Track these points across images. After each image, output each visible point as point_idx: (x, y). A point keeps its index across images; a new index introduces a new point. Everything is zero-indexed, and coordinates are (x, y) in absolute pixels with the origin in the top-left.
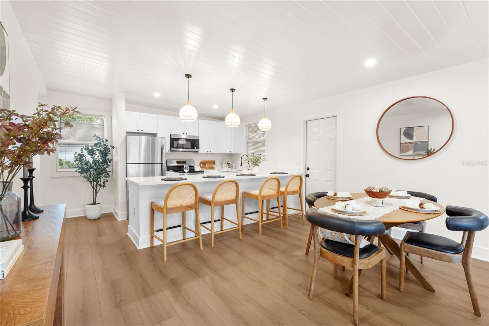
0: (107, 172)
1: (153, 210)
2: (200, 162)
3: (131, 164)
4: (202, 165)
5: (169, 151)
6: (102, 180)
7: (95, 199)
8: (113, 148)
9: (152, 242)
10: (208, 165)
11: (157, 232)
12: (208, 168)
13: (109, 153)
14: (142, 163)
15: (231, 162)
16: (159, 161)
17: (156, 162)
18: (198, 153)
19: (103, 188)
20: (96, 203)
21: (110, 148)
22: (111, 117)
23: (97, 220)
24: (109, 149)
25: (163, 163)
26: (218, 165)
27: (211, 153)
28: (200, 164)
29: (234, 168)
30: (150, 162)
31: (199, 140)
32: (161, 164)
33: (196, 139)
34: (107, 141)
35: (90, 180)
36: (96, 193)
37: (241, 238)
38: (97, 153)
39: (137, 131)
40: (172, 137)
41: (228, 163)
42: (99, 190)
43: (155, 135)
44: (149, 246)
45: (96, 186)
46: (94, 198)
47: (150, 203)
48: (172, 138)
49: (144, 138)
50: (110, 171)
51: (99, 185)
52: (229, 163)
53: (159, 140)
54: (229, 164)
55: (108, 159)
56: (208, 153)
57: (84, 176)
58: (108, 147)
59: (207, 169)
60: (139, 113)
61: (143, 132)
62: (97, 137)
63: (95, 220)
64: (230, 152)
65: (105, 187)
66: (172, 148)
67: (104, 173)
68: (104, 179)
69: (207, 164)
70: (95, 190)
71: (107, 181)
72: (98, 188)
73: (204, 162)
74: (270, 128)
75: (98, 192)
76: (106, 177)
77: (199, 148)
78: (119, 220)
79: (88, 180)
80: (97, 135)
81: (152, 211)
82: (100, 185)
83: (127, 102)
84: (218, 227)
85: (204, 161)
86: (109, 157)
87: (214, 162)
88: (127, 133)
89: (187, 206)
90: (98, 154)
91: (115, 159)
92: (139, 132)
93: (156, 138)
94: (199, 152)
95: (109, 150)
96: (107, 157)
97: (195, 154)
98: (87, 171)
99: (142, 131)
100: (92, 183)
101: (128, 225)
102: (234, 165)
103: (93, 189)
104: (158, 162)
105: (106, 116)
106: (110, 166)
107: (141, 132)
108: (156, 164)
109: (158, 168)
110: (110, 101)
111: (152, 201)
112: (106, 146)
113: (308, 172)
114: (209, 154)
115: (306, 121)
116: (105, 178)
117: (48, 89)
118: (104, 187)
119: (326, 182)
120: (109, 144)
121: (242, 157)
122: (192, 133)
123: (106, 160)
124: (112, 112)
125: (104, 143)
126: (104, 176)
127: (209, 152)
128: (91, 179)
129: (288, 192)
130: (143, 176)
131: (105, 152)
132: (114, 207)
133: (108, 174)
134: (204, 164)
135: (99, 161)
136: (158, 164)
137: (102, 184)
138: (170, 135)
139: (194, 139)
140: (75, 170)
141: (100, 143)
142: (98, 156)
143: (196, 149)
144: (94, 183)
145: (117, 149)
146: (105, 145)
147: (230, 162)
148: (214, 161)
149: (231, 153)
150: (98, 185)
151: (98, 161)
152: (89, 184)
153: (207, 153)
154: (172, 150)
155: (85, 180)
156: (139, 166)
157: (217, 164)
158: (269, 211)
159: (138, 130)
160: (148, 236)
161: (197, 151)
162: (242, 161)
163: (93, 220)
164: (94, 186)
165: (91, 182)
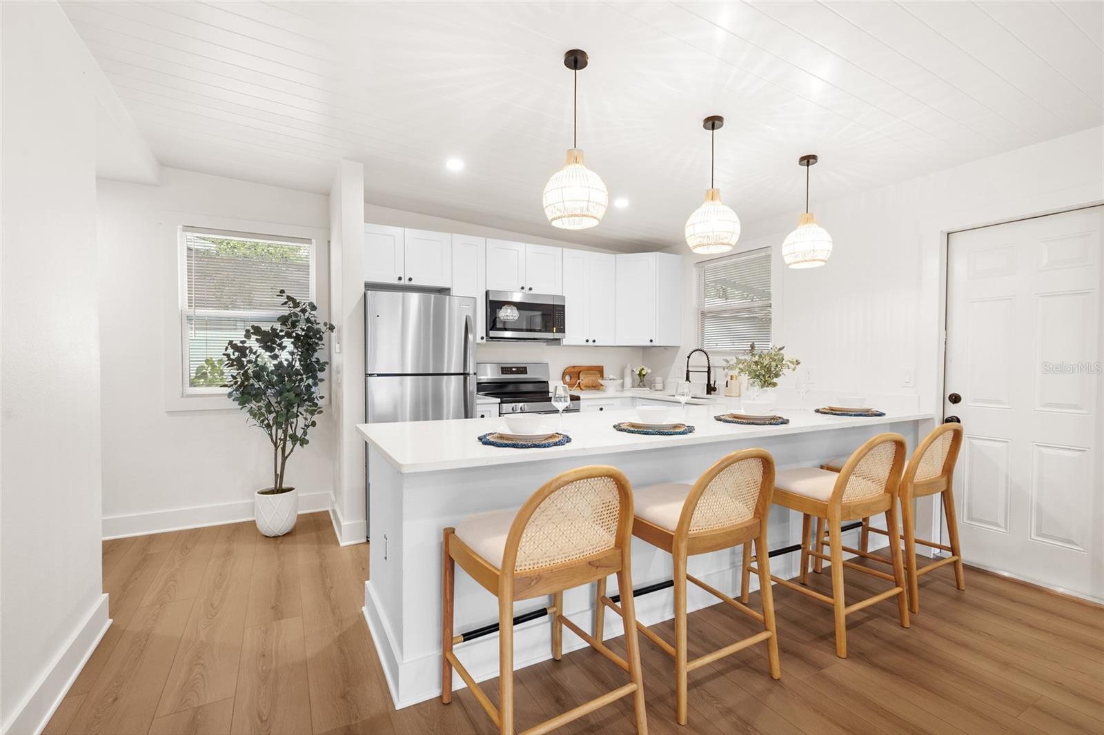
0: (314, 399)
1: (452, 562)
2: (562, 372)
3: (379, 375)
4: (567, 378)
5: (482, 338)
6: (301, 422)
7: (279, 477)
8: (332, 328)
9: (446, 680)
10: (584, 379)
11: (465, 640)
12: (586, 386)
13: (320, 342)
14: (409, 372)
15: (649, 371)
16: (455, 367)
17: (445, 372)
18: (560, 344)
19: (302, 445)
20: (284, 486)
21: (323, 328)
22: (327, 243)
23: (286, 538)
24: (319, 331)
25: (469, 374)
26: (614, 379)
27: (596, 344)
28: (564, 374)
29: (659, 386)
30: (431, 372)
31: (563, 307)
32: (462, 377)
33: (555, 303)
34: (314, 308)
35: (266, 422)
36: (284, 458)
37: (777, 674)
38: (288, 343)
39: (396, 282)
40: (491, 298)
41: (640, 374)
42: (292, 451)
43: (444, 291)
44: (434, 692)
45: (285, 441)
46: (279, 472)
47: (442, 531)
48: (492, 302)
49: (414, 298)
50: (322, 397)
51: (291, 437)
52: (644, 373)
53: (456, 301)
54: (644, 375)
55: (318, 361)
56: (588, 343)
57: (251, 411)
58: (318, 326)
59: (582, 389)
60: (402, 229)
61: (412, 283)
62: (288, 297)
63: (279, 540)
64: (651, 341)
65: (307, 442)
66: (491, 330)
67: (306, 400)
68: (306, 419)
69: (582, 376)
70: (279, 450)
71: (314, 424)
72: (289, 445)
73: (575, 370)
74: (825, 255)
75: (289, 455)
76: (312, 413)
77: (563, 331)
78: (343, 544)
79: (262, 422)
80: (288, 293)
81: (449, 565)
82: (294, 438)
83: (371, 199)
84: (665, 606)
85: (574, 367)
86: (320, 355)
87: (600, 371)
88: (370, 286)
89: (590, 563)
90: (290, 347)
91: (336, 360)
92: (402, 282)
93: (448, 297)
94: (565, 342)
95: (321, 336)
96: (316, 355)
97: (553, 349)
98: (257, 395)
99: (410, 279)
100: (271, 431)
101: (366, 582)
102: (659, 379)
103: (274, 448)
104: (452, 372)
105: (313, 241)
106: (322, 380)
107: (407, 283)
108: (445, 377)
109: (452, 387)
110: (325, 197)
111: (447, 522)
112: (312, 323)
113: (953, 410)
114: (591, 346)
115: (948, 234)
116: (309, 416)
117: (163, 164)
118: (304, 442)
119: (1044, 450)
120: (320, 317)
121: (689, 357)
122: (545, 289)
123: (311, 363)
124: (329, 229)
125: (307, 314)
126: (306, 411)
127: (591, 343)
128: (271, 417)
129: (915, 485)
130: (411, 420)
131: (309, 342)
132: (334, 499)
133: (316, 405)
134: (573, 374)
135: (294, 366)
136: (453, 377)
137: (299, 433)
138: (487, 293)
139: (552, 303)
140: (228, 392)
141: (296, 315)
142: (292, 354)
143: (556, 332)
144: (277, 431)
145: (339, 331)
146: (308, 320)
147: (646, 370)
148: (599, 367)
149: (654, 344)
150: (288, 439)
151: (291, 365)
152: (263, 432)
153: (585, 343)
154: (491, 335)
155: (254, 422)
156: (402, 383)
157: (611, 377)
158: (823, 544)
159: (400, 279)
160: (433, 654)
161: (559, 339)
162: (690, 369)
163: (273, 537)
164: (279, 441)
165: (268, 426)
